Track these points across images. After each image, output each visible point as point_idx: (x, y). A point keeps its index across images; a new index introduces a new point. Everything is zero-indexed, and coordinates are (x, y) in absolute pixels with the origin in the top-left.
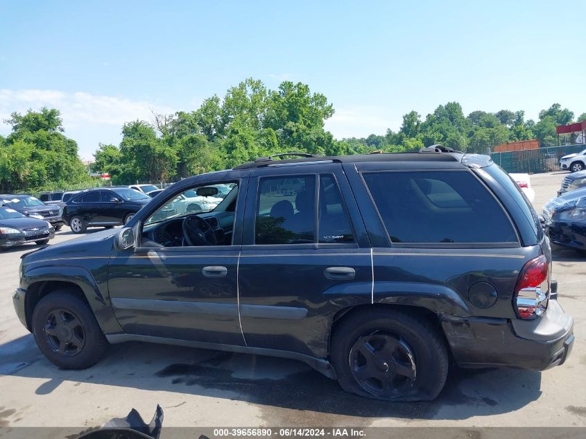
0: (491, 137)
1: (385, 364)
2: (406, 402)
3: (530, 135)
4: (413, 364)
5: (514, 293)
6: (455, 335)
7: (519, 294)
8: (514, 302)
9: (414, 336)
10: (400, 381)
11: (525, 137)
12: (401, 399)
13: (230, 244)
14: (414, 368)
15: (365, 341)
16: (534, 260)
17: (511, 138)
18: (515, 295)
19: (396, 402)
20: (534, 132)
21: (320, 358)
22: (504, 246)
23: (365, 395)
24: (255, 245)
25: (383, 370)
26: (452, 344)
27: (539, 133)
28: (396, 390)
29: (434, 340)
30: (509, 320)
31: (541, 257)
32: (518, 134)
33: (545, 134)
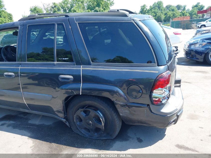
0: (173, 15)
1: (90, 122)
2: (100, 140)
3: (188, 15)
4: (103, 123)
5: (151, 91)
6: (122, 110)
7: (154, 92)
8: (151, 96)
9: (103, 109)
10: (97, 130)
11: (186, 15)
12: (98, 138)
13: (16, 61)
14: (103, 125)
15: (81, 111)
16: (164, 74)
17: (180, 16)
18: (151, 92)
19: (95, 139)
20: (189, 13)
21: (62, 118)
22: (148, 66)
23: (82, 135)
24: (27, 62)
25: (90, 124)
26: (121, 114)
27: (191, 14)
28: (96, 134)
29: (113, 112)
30: (148, 105)
31: (167, 72)
32: (183, 14)
33: (193, 14)
